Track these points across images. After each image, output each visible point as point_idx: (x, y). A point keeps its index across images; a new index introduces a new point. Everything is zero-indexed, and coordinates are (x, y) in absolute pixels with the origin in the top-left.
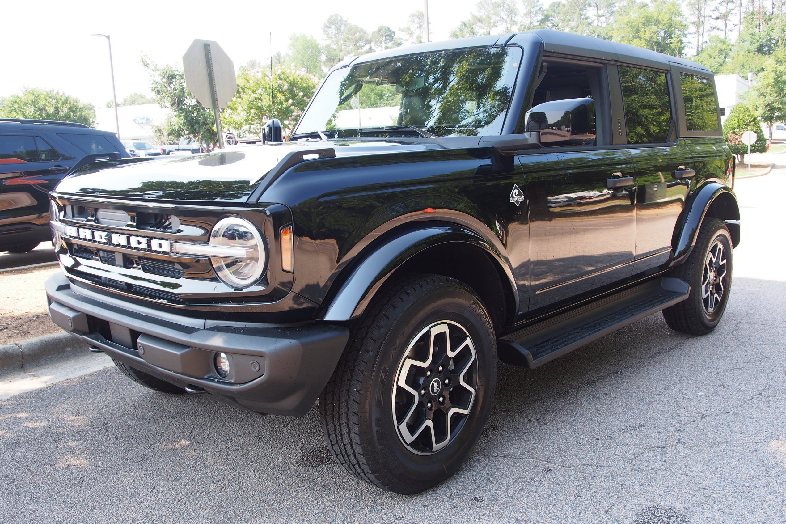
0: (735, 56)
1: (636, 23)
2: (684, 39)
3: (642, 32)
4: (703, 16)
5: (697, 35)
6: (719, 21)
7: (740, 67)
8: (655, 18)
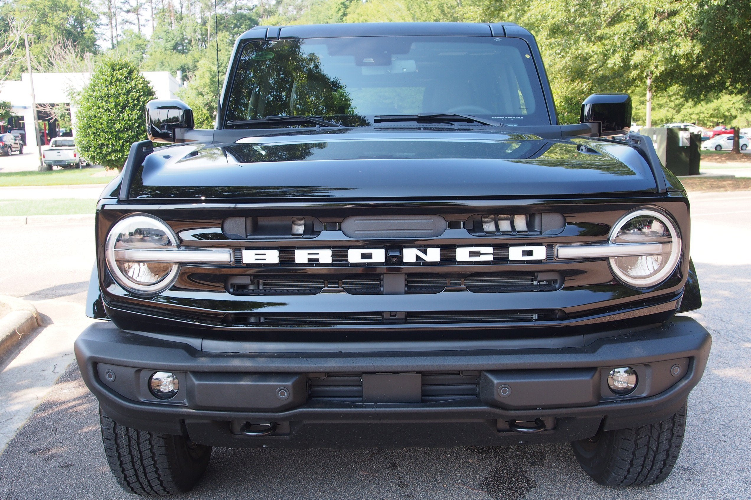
0: (153, 53)
1: (42, 7)
2: (97, 30)
3: (50, 17)
4: (115, 7)
5: (110, 26)
6: (130, 14)
7: (160, 65)
8: (63, 3)
